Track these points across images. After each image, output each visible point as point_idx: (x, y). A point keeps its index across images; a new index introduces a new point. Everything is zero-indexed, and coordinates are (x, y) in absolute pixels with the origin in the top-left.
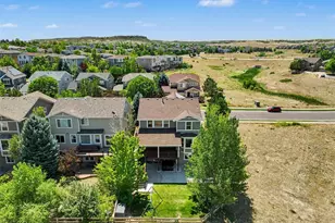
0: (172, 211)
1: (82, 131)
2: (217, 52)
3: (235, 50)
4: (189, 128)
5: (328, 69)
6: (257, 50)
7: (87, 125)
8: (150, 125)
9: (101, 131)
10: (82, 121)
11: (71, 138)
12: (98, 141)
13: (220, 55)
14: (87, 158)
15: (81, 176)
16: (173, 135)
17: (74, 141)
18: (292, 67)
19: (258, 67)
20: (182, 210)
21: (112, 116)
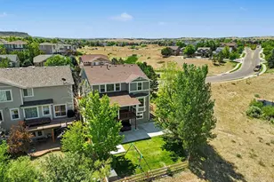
0: (155, 162)
1: (26, 104)
2: (98, 45)
3: (112, 44)
4: (140, 88)
5: (186, 53)
6: (128, 44)
7: (32, 96)
8: (103, 90)
9: (50, 101)
10: (25, 91)
11: (12, 113)
12: (47, 113)
14: (40, 132)
15: (36, 154)
16: (128, 96)
17: (16, 116)
18: (163, 53)
19: (134, 55)
20: (163, 159)
21: (61, 83)
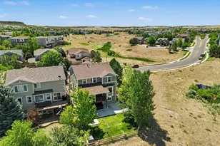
0: (117, 130)
1: (36, 93)
4: (109, 81)
5: (148, 43)
6: (104, 32)
7: (39, 88)
8: (85, 82)
9: (51, 91)
10: (35, 85)
11: (27, 99)
12: (49, 98)
13: (84, 36)
14: (44, 111)
15: (43, 125)
16: (101, 86)
17: (30, 101)
18: (131, 43)
19: (109, 42)
20: (123, 129)
21: (58, 79)
